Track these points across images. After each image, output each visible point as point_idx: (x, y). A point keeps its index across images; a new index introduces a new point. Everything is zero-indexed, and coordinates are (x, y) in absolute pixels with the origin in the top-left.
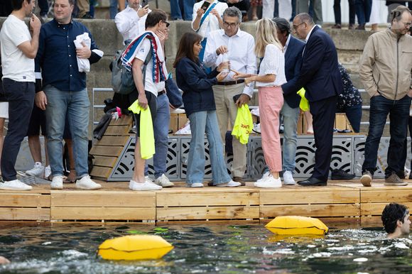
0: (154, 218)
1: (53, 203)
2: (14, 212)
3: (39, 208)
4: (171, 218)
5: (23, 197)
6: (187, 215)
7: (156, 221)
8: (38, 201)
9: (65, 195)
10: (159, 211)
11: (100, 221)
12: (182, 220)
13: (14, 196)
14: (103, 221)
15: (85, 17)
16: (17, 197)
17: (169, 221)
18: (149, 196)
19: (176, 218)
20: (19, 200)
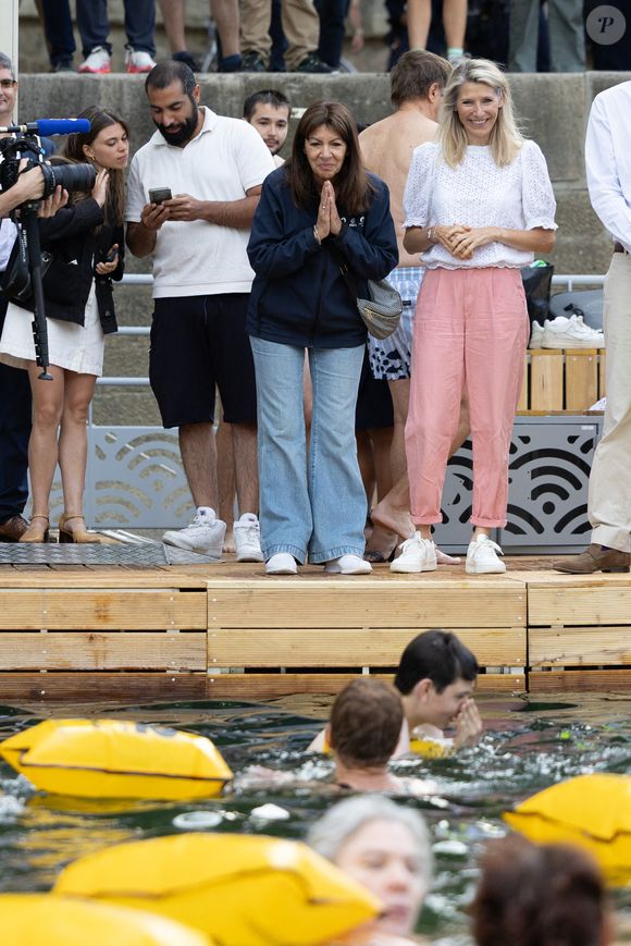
0: (521, 660)
1: (213, 617)
2: (99, 645)
3: (173, 634)
4: (575, 662)
5: (123, 600)
6: (621, 651)
7: (527, 669)
8: (168, 612)
9: (251, 592)
10: (537, 638)
11: (358, 670)
12: (607, 667)
13: (97, 599)
14: (366, 672)
15: (304, 66)
16: (107, 600)
17: (567, 668)
18: (505, 595)
19: (587, 661)
20: (114, 609)
